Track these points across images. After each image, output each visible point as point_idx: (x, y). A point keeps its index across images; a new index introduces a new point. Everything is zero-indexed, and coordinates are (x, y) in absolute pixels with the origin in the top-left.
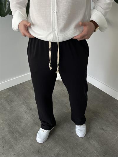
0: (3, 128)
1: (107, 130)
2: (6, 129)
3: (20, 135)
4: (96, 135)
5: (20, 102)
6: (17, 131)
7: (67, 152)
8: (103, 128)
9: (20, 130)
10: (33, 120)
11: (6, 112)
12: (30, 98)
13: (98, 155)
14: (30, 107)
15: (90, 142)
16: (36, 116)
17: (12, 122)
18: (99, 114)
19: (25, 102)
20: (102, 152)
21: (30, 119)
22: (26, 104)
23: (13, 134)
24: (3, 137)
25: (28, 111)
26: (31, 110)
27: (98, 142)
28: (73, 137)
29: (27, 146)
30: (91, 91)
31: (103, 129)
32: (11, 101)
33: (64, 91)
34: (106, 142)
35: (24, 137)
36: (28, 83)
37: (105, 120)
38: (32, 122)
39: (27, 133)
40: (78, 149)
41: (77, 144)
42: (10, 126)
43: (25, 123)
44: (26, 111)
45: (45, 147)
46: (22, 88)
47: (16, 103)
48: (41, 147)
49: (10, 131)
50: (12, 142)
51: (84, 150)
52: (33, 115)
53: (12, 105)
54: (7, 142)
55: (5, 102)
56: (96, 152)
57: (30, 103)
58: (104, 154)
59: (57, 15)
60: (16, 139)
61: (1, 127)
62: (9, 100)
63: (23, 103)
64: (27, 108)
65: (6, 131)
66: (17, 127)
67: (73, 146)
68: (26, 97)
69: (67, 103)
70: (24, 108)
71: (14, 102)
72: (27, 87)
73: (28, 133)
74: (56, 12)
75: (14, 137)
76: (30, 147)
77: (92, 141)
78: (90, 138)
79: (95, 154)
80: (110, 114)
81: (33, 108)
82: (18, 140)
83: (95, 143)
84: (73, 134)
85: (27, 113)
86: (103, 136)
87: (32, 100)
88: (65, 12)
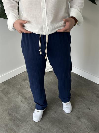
0: (4, 118)
1: (93, 109)
2: (8, 118)
3: (21, 121)
4: (84, 114)
5: (16, 94)
6: (17, 118)
7: (64, 131)
8: (90, 107)
9: (19, 117)
10: (29, 107)
11: (5, 103)
12: (23, 89)
13: (89, 130)
14: (25, 97)
15: (81, 120)
16: (31, 104)
17: (11, 112)
18: (84, 97)
19: (20, 92)
20: (92, 128)
21: (26, 107)
22: (21, 95)
23: (14, 121)
24: (6, 125)
25: (24, 100)
26: (26, 99)
27: (88, 120)
28: (66, 118)
29: (28, 130)
30: (74, 78)
31: (89, 109)
32: (7, 93)
33: (51, 80)
34: (94, 119)
35: (24, 123)
36: (20, 76)
37: (89, 101)
38: (29, 109)
39: (26, 119)
40: (72, 128)
41: (71, 123)
42: (10, 115)
43: (23, 111)
44: (22, 100)
45: (44, 129)
46: (15, 81)
47: (12, 95)
48: (40, 130)
49: (11, 119)
50: (15, 129)
51: (77, 128)
52: (28, 103)
53: (9, 97)
54: (10, 129)
55: (2, 95)
56: (88, 128)
57: (24, 93)
58: (94, 129)
59: (46, 11)
60: (18, 126)
61: (3, 116)
62: (5, 93)
63: (18, 94)
64: (23, 98)
65: (7, 120)
66: (17, 115)
67: (68, 126)
68: (20, 88)
69: (55, 90)
70: (20, 98)
71: (10, 93)
72: (19, 79)
73: (28, 119)
74: (45, 8)
75: (15, 124)
76: (31, 131)
77: (82, 119)
78: (80, 117)
79: (87, 131)
80: (92, 96)
81: (27, 97)
82: (20, 126)
83: (85, 121)
84: (66, 115)
85: (23, 102)
86: (90, 114)
87: (25, 90)
88: (53, 8)
